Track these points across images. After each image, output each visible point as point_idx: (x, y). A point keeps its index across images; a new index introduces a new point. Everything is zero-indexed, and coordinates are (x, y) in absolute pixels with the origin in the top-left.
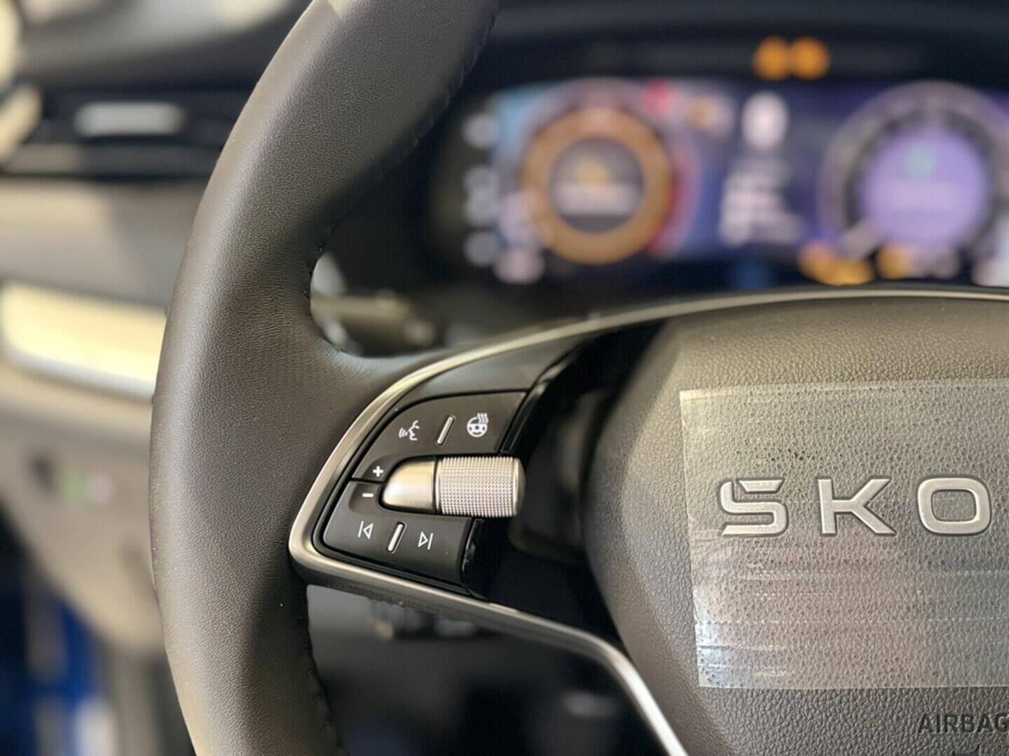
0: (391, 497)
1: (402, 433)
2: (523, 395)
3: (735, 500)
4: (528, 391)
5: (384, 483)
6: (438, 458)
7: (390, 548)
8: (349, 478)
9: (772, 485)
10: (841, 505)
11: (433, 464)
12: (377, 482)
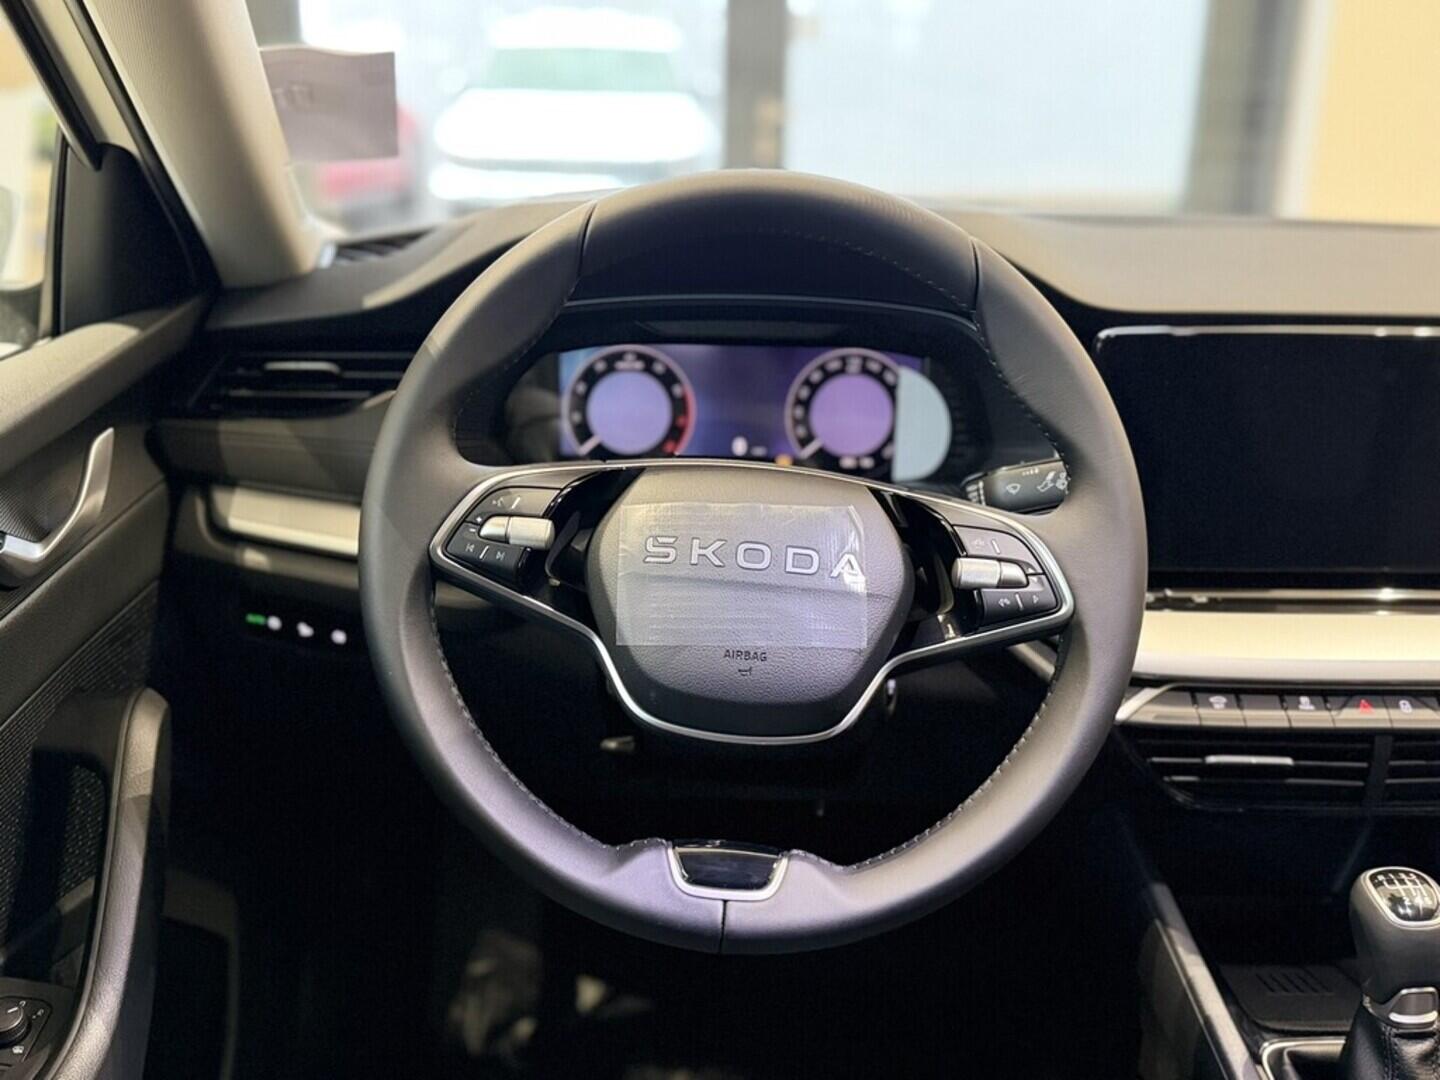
0: (485, 531)
1: (494, 502)
2: (558, 491)
3: (654, 546)
4: (562, 490)
5: (482, 525)
6: (511, 515)
7: (481, 557)
8: (464, 521)
9: (672, 540)
10: (702, 552)
11: (507, 518)
12: (476, 524)
